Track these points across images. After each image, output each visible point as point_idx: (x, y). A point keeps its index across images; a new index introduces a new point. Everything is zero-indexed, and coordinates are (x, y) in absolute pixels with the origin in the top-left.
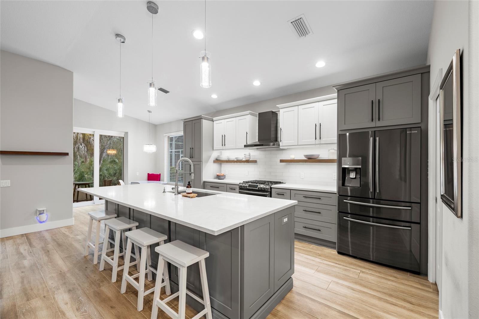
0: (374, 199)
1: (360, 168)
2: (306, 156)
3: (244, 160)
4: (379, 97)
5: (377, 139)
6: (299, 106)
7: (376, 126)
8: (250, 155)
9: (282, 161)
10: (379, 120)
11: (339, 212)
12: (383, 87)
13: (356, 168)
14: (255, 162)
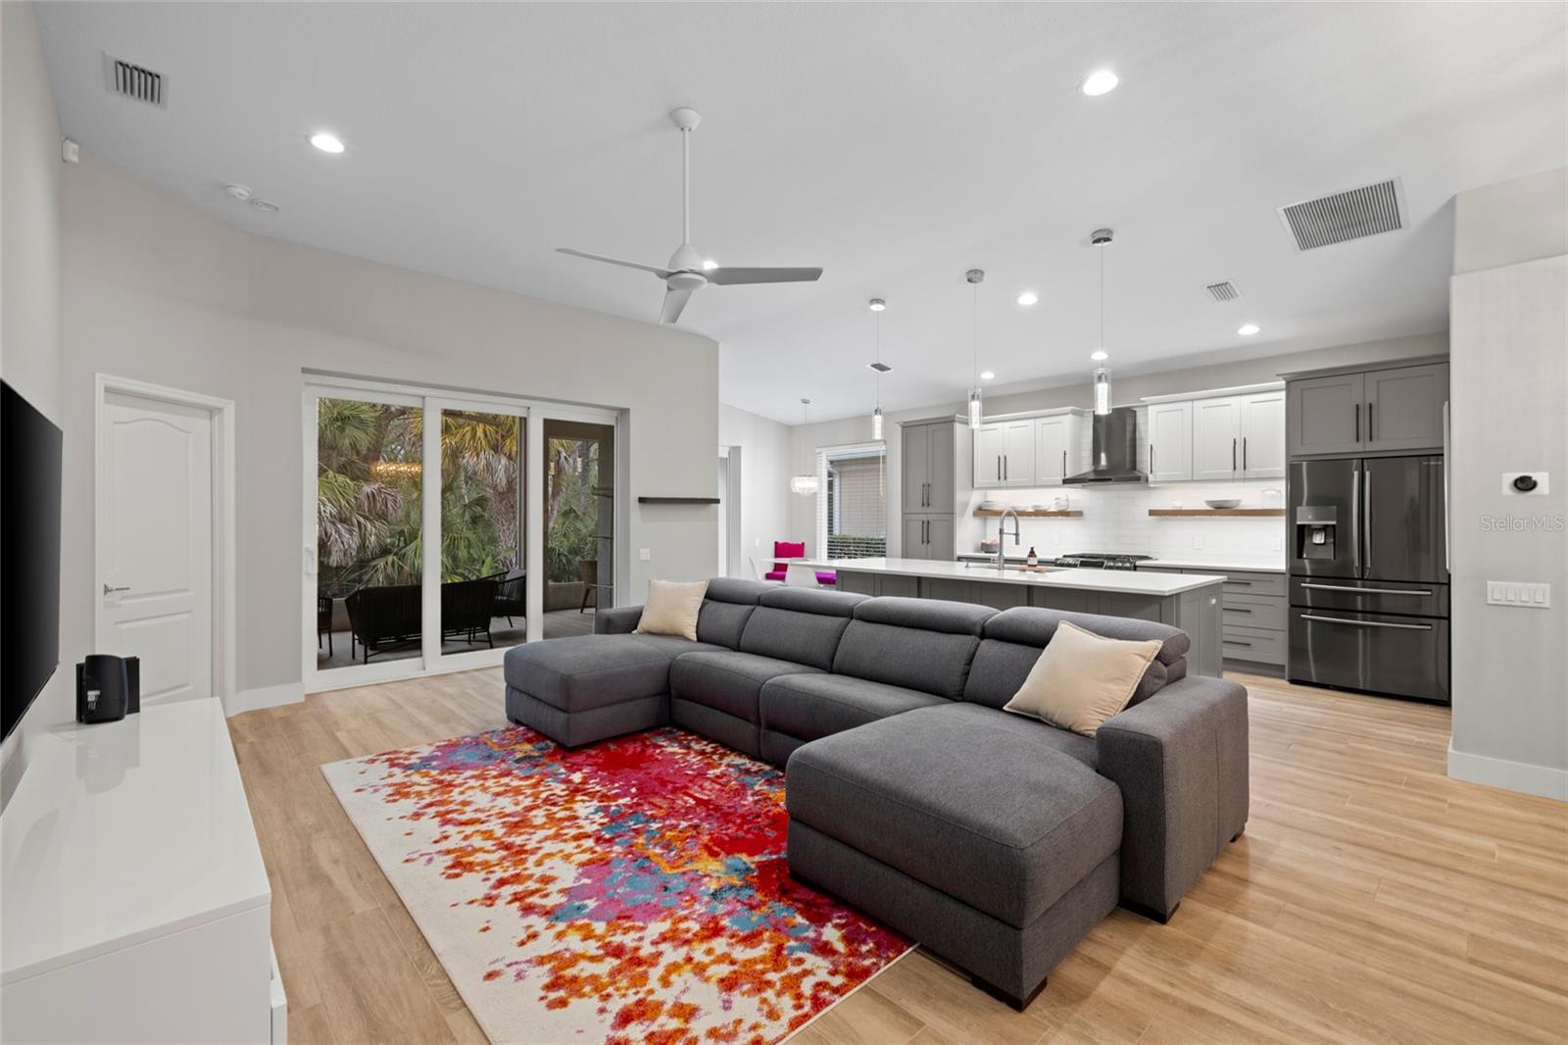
0: (1362, 579)
1: (1333, 526)
2: (1209, 503)
3: (1052, 510)
4: (1371, 398)
5: (1367, 474)
6: (1195, 402)
7: (1367, 450)
8: (1067, 500)
9: (1152, 513)
10: (1371, 439)
11: (1292, 606)
12: (1378, 382)
13: (1327, 526)
14: (1079, 514)
